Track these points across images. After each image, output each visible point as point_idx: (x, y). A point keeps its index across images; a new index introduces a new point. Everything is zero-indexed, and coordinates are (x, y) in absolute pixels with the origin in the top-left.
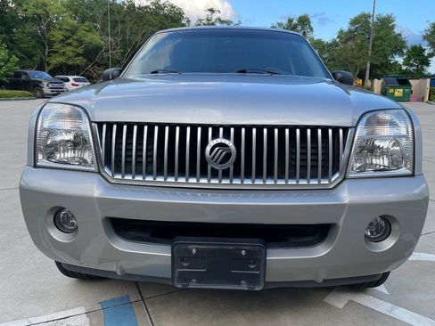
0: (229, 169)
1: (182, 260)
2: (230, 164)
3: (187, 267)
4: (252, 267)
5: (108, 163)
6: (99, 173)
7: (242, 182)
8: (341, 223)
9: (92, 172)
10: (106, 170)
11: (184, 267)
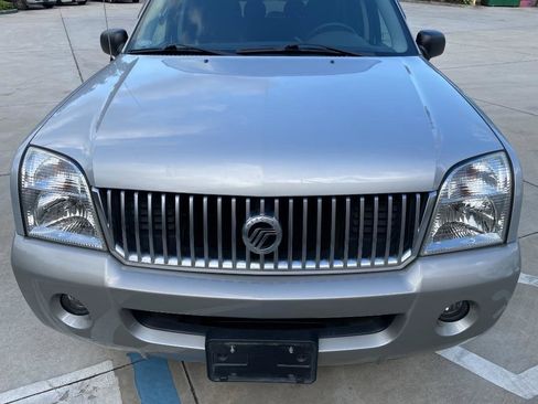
0: (273, 253)
1: (219, 355)
2: (274, 247)
3: (225, 362)
4: (301, 360)
5: (118, 241)
6: (108, 252)
7: (290, 266)
8: (409, 314)
9: (100, 250)
10: (118, 249)
11: (221, 362)
